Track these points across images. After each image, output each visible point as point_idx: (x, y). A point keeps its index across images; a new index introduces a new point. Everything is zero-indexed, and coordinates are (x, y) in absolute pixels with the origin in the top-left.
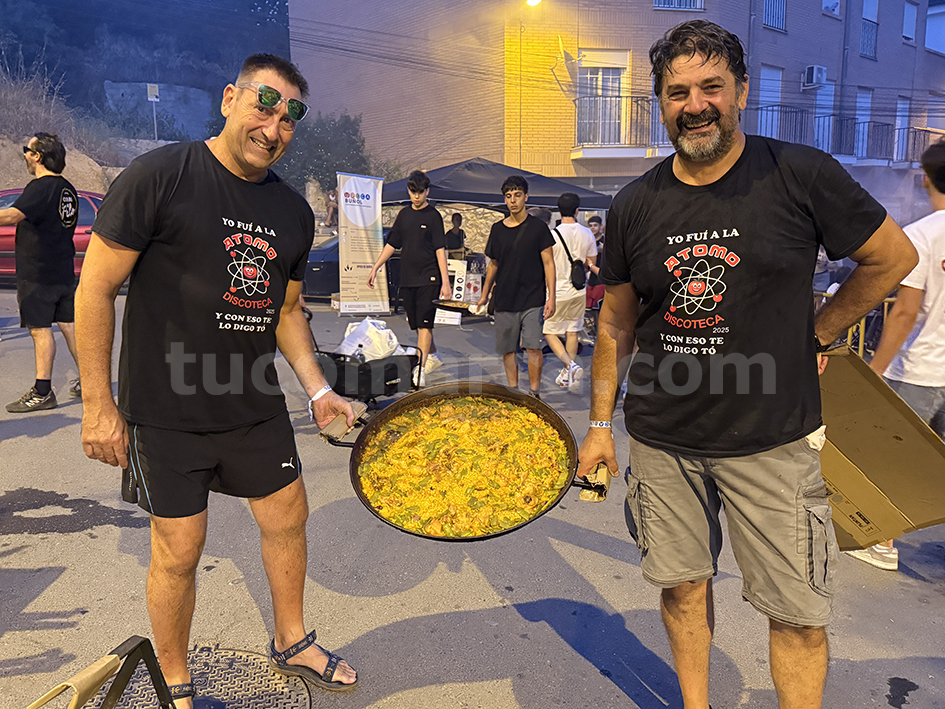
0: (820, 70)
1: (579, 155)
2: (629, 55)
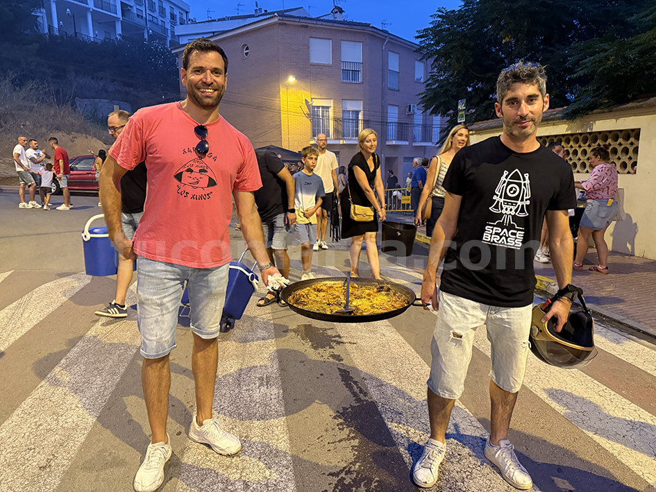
0: (414, 106)
1: (313, 142)
2: (332, 101)
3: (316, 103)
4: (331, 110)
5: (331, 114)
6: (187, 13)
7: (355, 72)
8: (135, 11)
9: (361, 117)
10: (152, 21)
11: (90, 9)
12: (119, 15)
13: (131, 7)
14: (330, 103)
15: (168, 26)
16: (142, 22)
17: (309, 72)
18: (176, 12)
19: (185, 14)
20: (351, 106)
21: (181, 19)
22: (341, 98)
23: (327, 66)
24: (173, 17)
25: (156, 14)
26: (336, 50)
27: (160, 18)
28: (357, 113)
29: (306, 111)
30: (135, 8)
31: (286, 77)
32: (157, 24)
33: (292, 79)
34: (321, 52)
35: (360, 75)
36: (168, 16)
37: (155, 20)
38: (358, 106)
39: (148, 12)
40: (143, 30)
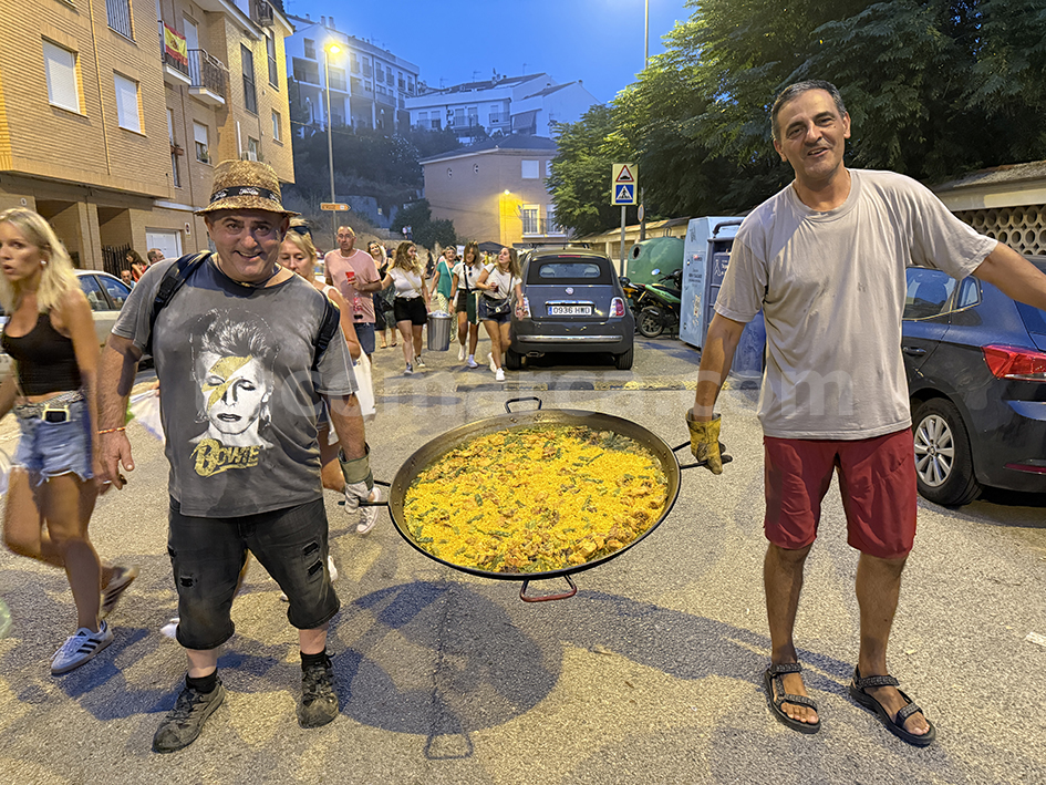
1: (523, 236)
2: (539, 205)
3: (526, 207)
4: (538, 212)
5: (538, 217)
6: (416, 76)
8: (363, 85)
10: (380, 93)
11: (319, 89)
12: (349, 92)
13: (360, 80)
14: (537, 207)
15: (396, 95)
16: (369, 95)
17: (520, 185)
18: (405, 78)
19: (413, 78)
21: (409, 84)
22: (545, 203)
23: (535, 180)
24: (401, 83)
25: (384, 84)
27: (388, 88)
29: (519, 213)
30: (363, 81)
31: (503, 191)
32: (385, 95)
33: (507, 192)
34: (530, 169)
36: (397, 84)
37: (383, 91)
39: (376, 82)
40: (371, 103)
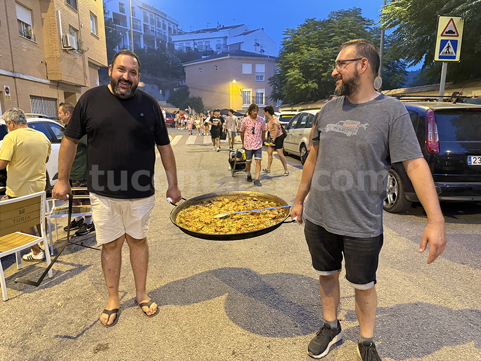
1: (243, 106)
3: (244, 90)
4: (251, 93)
5: (251, 95)
6: (177, 25)
7: (262, 77)
8: (150, 28)
9: (264, 96)
10: (159, 33)
11: (127, 29)
12: (143, 32)
13: (148, 26)
14: (251, 90)
16: (153, 34)
17: (242, 77)
18: (171, 26)
20: (259, 91)
22: (255, 88)
23: (249, 74)
24: (170, 29)
26: (254, 68)
28: (263, 93)
29: (241, 94)
30: (150, 27)
31: (232, 80)
32: (161, 34)
33: (234, 81)
34: (247, 68)
35: (264, 77)
36: (167, 29)
38: (263, 91)
40: (154, 38)
